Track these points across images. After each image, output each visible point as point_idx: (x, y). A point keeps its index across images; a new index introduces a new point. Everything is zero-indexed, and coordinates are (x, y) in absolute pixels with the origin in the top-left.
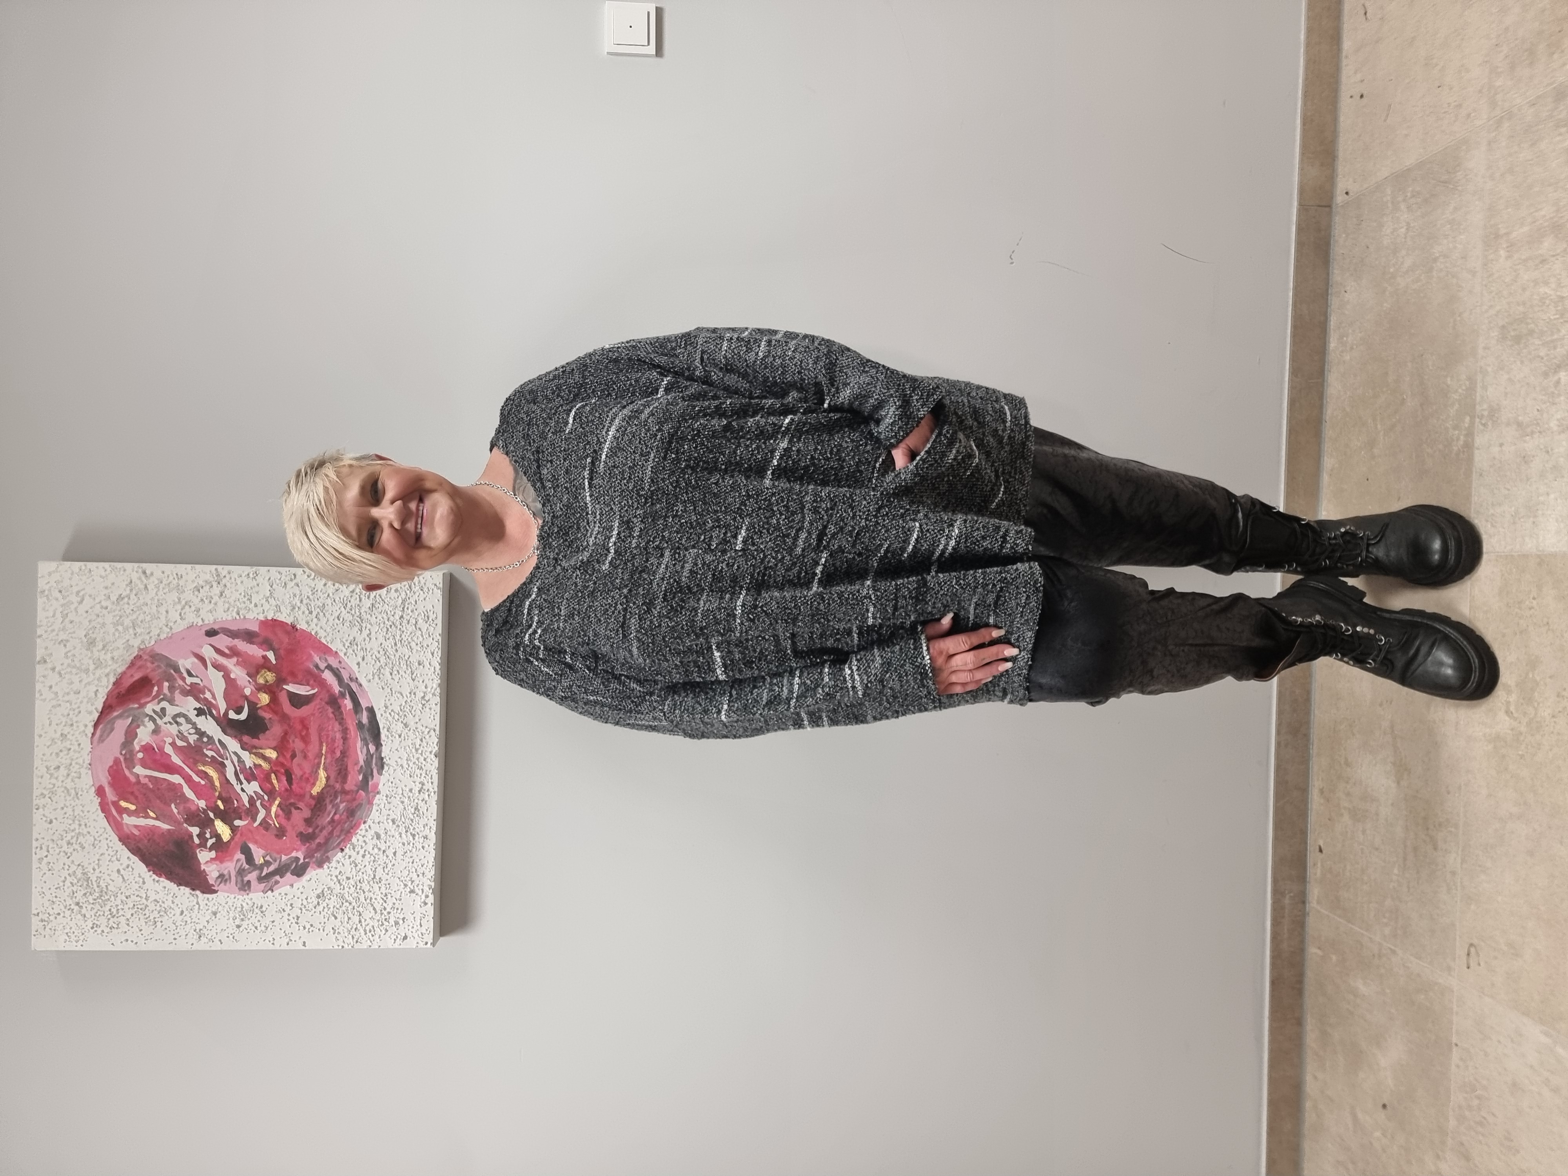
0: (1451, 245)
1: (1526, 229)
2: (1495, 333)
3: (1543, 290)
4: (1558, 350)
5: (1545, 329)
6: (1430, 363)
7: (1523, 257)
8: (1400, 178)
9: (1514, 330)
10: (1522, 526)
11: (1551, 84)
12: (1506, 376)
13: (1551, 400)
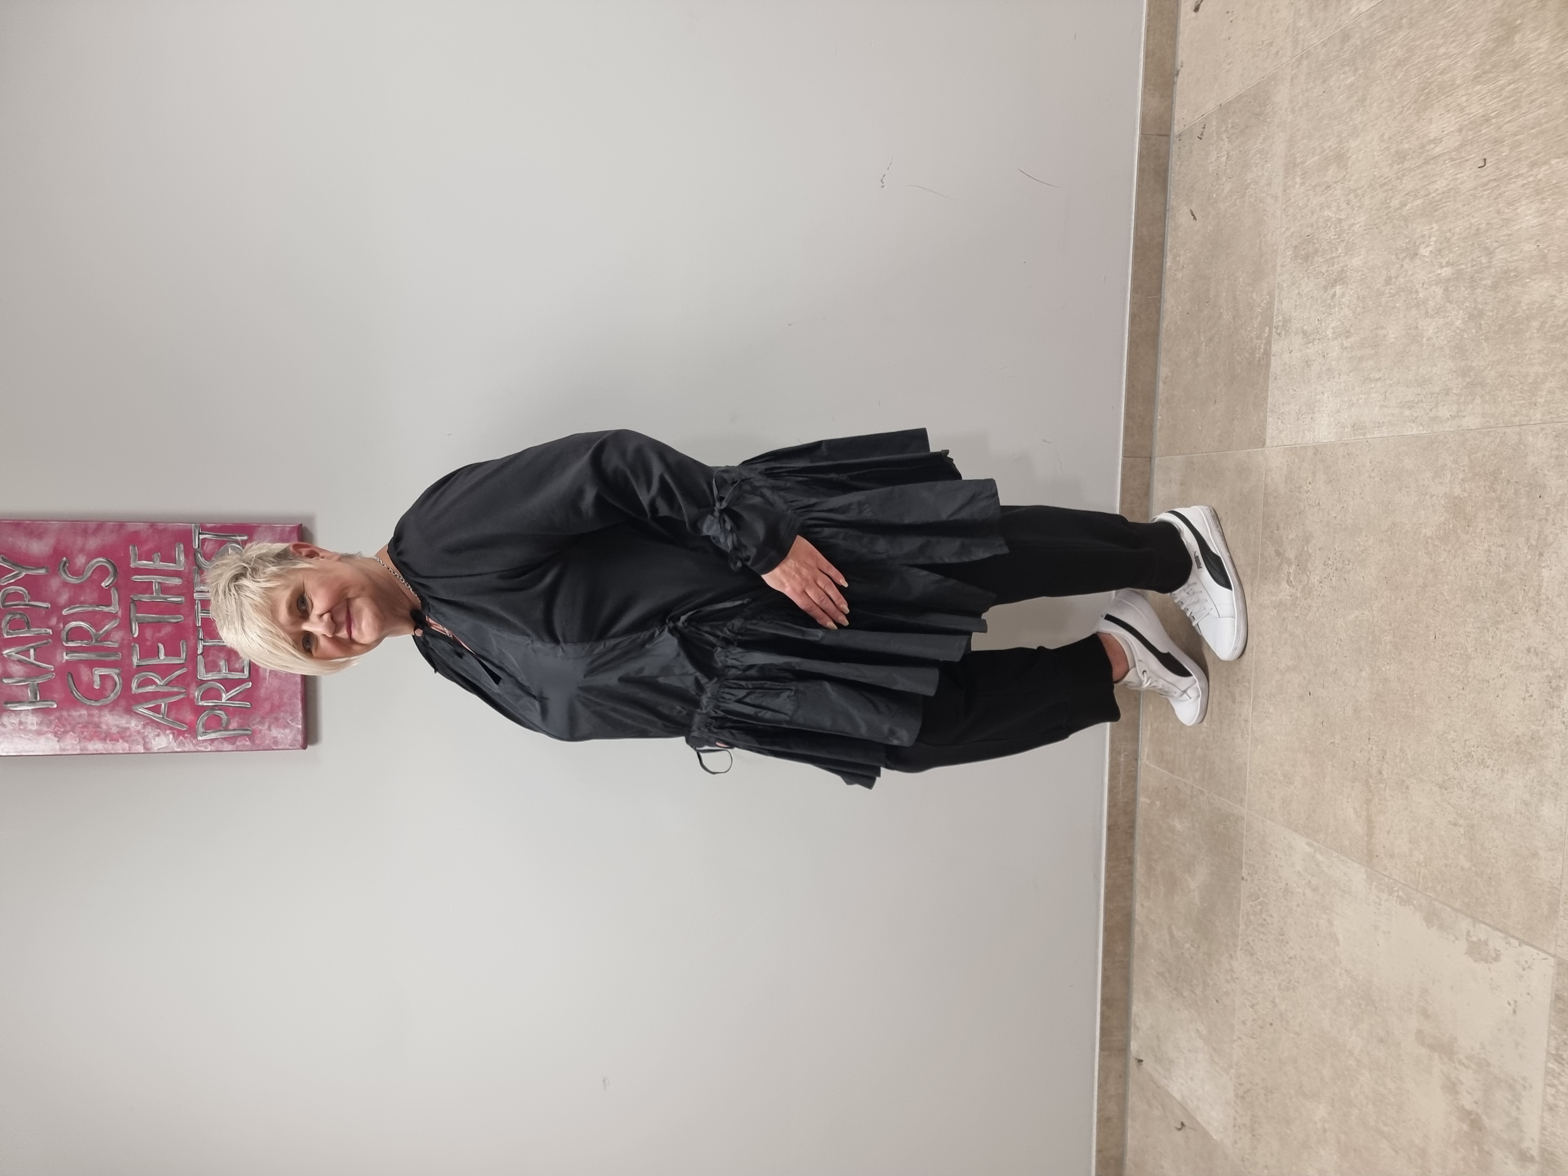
0: (1260, 173)
1: (1316, 158)
2: (1289, 253)
3: (1327, 213)
4: (1335, 267)
5: (1327, 248)
6: (1241, 279)
7: (1313, 184)
8: (1224, 109)
9: (1304, 249)
10: (1303, 422)
11: (1340, 26)
12: (1297, 291)
13: (1328, 311)
